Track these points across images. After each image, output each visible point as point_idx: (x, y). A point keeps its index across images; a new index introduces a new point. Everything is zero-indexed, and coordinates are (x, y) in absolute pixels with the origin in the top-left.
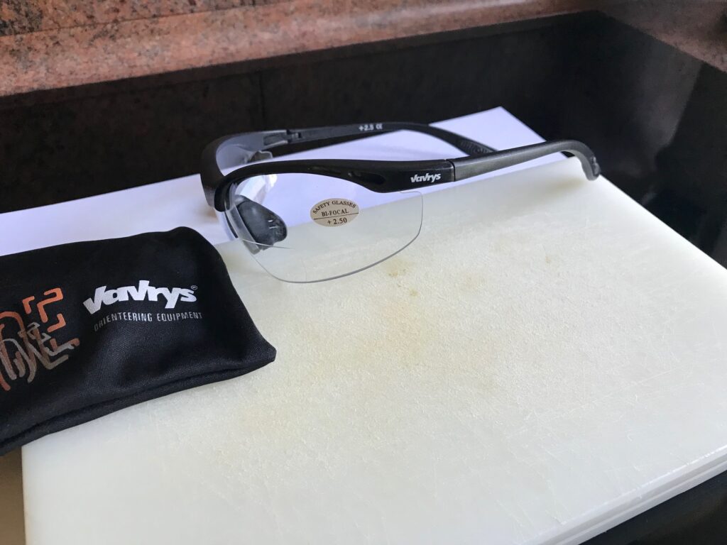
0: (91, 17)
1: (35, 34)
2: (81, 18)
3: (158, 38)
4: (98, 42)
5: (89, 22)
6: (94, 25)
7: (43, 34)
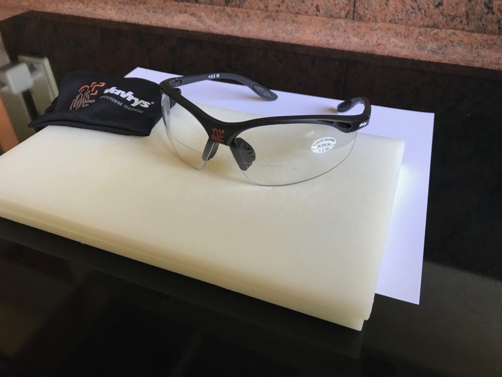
0: (266, 7)
1: (241, 9)
2: (262, 6)
3: (295, 25)
4: (266, 20)
5: (265, 9)
6: (267, 11)
7: (243, 10)
